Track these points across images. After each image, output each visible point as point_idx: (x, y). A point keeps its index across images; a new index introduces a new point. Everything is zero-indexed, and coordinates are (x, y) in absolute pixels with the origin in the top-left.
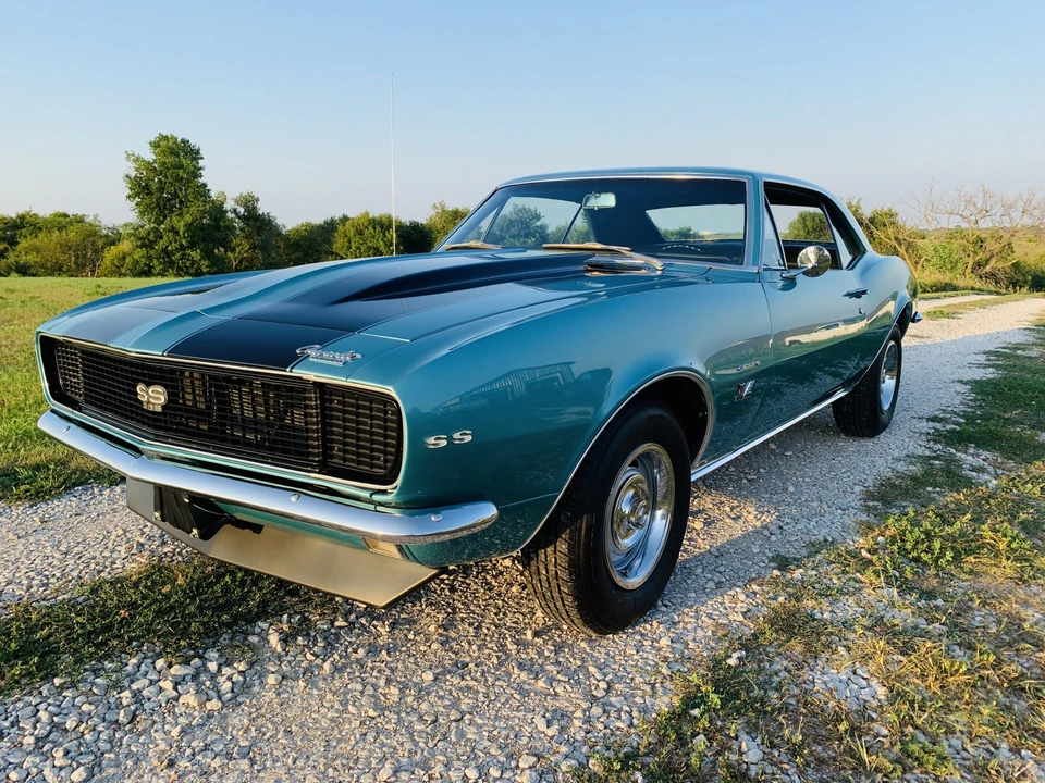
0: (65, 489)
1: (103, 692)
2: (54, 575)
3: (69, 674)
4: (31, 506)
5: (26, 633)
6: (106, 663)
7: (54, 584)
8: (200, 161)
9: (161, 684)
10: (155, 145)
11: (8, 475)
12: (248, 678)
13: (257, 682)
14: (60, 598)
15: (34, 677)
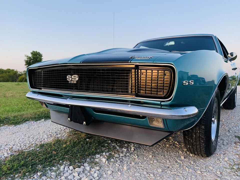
0: (24, 122)
1: (55, 177)
2: (27, 143)
3: (42, 171)
4: (15, 126)
5: (24, 159)
6: (53, 167)
7: (28, 145)
8: (42, 57)
9: (74, 174)
10: (32, 53)
11: (7, 119)
12: (101, 172)
13: (104, 173)
14: (31, 149)
15: (30, 172)
